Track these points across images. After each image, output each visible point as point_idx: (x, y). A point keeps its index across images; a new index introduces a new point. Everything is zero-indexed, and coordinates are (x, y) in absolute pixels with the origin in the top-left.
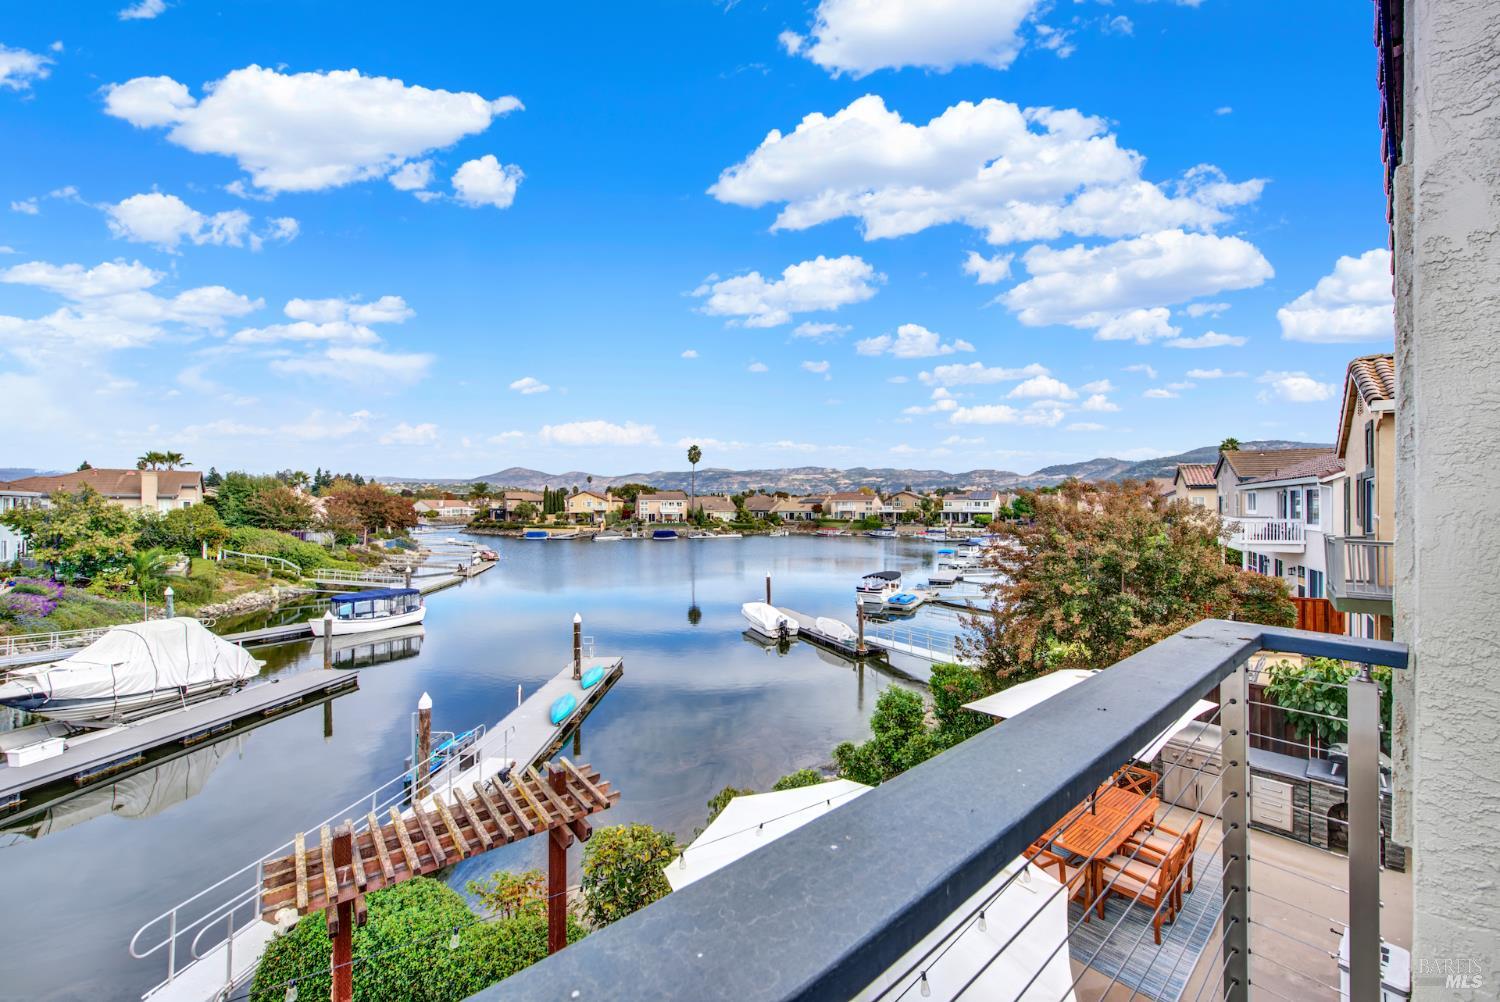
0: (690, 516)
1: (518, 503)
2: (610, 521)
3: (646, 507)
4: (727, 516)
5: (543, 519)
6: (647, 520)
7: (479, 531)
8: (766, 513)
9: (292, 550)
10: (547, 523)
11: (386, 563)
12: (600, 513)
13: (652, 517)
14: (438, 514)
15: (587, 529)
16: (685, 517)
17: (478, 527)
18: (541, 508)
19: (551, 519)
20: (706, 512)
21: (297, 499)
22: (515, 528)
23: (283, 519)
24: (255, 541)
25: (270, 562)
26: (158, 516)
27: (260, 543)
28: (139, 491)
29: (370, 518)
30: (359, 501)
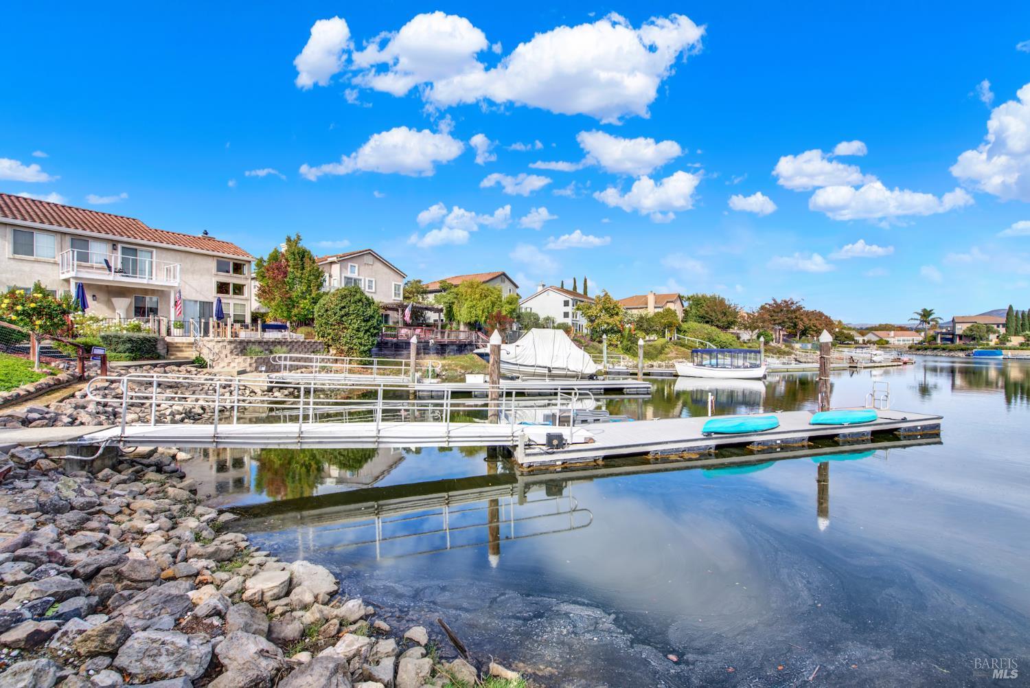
1: (969, 325)
5: (1003, 340)
7: (920, 352)
9: (715, 337)
10: (1009, 344)
11: (793, 356)
14: (887, 342)
17: (918, 349)
18: (1002, 330)
21: (729, 307)
22: (962, 350)
23: (718, 321)
24: (694, 331)
25: (702, 343)
26: (649, 316)
27: (697, 332)
28: (647, 304)
29: (784, 322)
30: (776, 310)
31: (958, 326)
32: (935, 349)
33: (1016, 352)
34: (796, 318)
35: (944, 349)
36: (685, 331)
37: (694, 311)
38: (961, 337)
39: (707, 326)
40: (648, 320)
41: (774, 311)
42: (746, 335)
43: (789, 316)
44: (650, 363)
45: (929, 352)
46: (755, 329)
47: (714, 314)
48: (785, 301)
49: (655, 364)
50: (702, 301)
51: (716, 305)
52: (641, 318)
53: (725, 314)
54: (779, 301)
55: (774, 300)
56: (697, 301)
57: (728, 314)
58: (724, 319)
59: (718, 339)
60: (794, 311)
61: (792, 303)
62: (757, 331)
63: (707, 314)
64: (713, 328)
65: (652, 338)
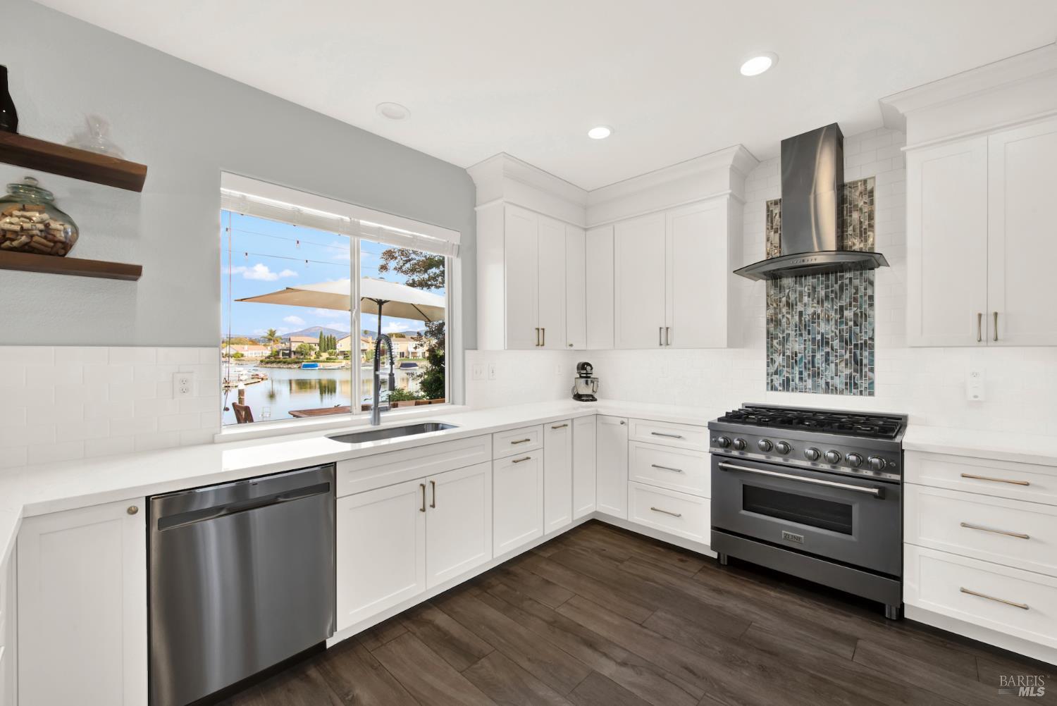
10: (321, 359)
32: (279, 362)
33: (325, 364)
35: (284, 363)
45: (275, 365)
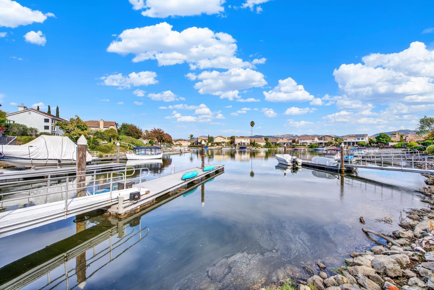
0: (251, 143)
1: (201, 140)
2: (227, 144)
3: (237, 141)
4: (263, 144)
5: (208, 144)
6: (238, 144)
7: (191, 148)
8: (276, 143)
9: (134, 142)
12: (223, 142)
13: (239, 144)
14: (182, 145)
15: (220, 147)
16: (249, 144)
18: (207, 141)
19: (210, 144)
20: (256, 143)
21: (139, 130)
22: (200, 147)
23: (134, 135)
24: (125, 139)
25: (129, 145)
26: (102, 131)
27: (127, 140)
28: (99, 125)
29: (158, 137)
30: (155, 132)
31: (199, 140)
34: (162, 135)
36: (121, 139)
37: (123, 131)
38: (199, 143)
39: (131, 137)
40: (101, 133)
41: (155, 133)
42: (145, 142)
43: (160, 135)
44: (106, 154)
46: (149, 139)
47: (132, 132)
48: (158, 129)
49: (108, 155)
50: (127, 126)
51: (133, 129)
52: (97, 132)
53: (137, 133)
54: (156, 129)
55: (155, 128)
56: (124, 126)
57: (138, 133)
58: (137, 135)
59: (136, 143)
60: (161, 133)
61: (161, 130)
62: (149, 140)
63: (129, 132)
64: (134, 138)
65: (105, 143)
